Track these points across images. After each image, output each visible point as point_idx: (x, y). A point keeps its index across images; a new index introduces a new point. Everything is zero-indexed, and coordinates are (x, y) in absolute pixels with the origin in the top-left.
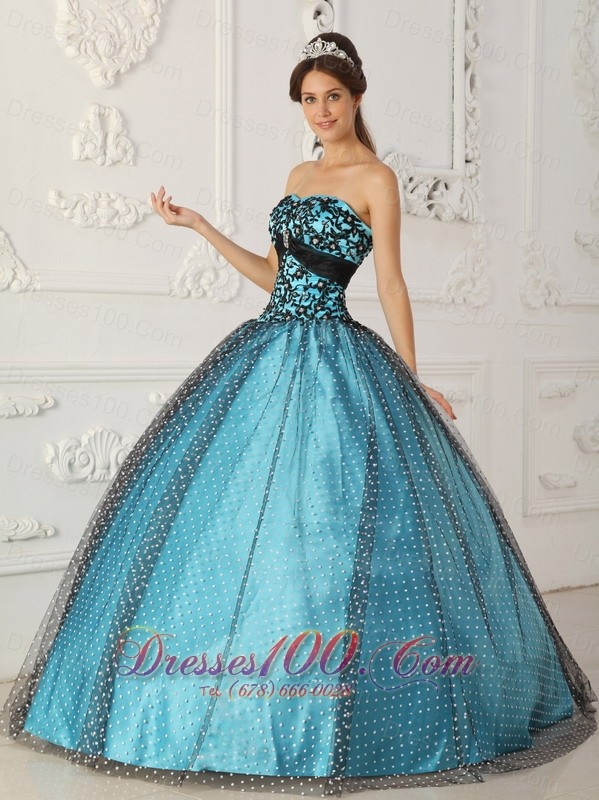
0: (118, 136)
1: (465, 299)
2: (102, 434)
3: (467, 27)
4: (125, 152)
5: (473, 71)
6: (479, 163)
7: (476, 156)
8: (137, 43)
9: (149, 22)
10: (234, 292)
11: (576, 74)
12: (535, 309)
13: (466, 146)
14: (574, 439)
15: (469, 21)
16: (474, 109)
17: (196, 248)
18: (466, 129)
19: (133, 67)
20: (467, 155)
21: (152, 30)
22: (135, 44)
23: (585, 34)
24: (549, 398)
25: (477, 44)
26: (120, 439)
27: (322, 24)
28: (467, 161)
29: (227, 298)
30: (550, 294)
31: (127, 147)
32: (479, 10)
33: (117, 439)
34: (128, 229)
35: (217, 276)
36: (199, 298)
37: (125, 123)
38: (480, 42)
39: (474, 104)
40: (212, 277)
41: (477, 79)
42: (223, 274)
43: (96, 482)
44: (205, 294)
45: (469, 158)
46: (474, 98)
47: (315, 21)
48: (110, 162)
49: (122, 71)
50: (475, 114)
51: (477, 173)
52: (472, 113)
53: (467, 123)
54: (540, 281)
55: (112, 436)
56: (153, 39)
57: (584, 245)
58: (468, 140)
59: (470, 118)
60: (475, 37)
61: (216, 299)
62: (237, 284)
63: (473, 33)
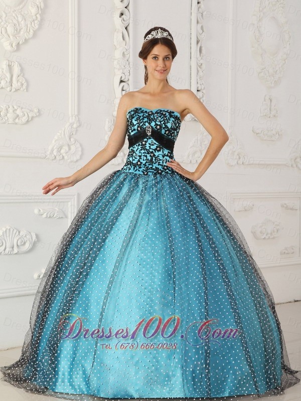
0: (18, 76)
1: (197, 161)
2: (9, 229)
3: (198, 22)
4: (22, 85)
5: (201, 44)
6: (204, 91)
7: (203, 88)
8: (28, 28)
9: (34, 17)
10: (78, 157)
11: (253, 47)
12: (232, 166)
13: (197, 83)
14: (252, 232)
15: (199, 20)
16: (201, 64)
17: (59, 134)
18: (197, 74)
19: (26, 41)
20: (198, 88)
21: (36, 22)
22: (27, 29)
23: (258, 27)
24: (239, 211)
25: (203, 31)
26: (19, 232)
27: (123, 20)
28: (198, 91)
29: (75, 159)
30: (240, 158)
31: (23, 82)
32: (204, 14)
33: (18, 233)
34: (24, 124)
35: (70, 149)
36: (60, 160)
37: (22, 70)
38: (205, 30)
39: (201, 61)
40: (67, 149)
41: (203, 49)
42: (73, 148)
43: (6, 255)
44: (63, 157)
45: (199, 89)
46: (202, 59)
47: (120, 18)
48: (14, 90)
49: (21, 43)
50: (202, 66)
51: (203, 97)
52: (200, 66)
53: (198, 71)
54: (235, 152)
55: (15, 231)
56: (37, 27)
57: (257, 134)
58: (198, 80)
59: (199, 69)
60: (202, 28)
61: (69, 160)
62: (80, 153)
63: (201, 25)
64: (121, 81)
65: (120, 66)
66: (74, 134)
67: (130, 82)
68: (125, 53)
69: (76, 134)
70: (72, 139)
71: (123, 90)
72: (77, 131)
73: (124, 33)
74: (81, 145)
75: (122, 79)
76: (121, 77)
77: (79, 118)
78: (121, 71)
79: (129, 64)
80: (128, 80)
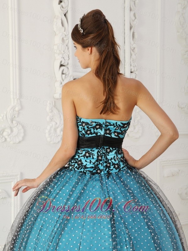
3: (131, 10)
5: (134, 30)
6: (137, 73)
7: (136, 70)
10: (21, 138)
11: (178, 32)
13: (131, 65)
14: (179, 194)
15: (132, 7)
16: (134, 48)
18: (131, 57)
20: (131, 69)
23: (182, 14)
24: (168, 177)
25: (135, 18)
27: (62, 7)
28: (131, 72)
29: (18, 141)
32: (136, 2)
35: (12, 131)
36: (3, 142)
38: (137, 16)
39: (134, 46)
40: (9, 131)
41: (136, 34)
42: (15, 130)
44: (6, 139)
45: (132, 71)
46: (134, 43)
47: (59, 5)
50: (135, 50)
52: (133, 50)
53: (131, 55)
57: (182, 108)
58: (132, 62)
59: (132, 52)
60: (134, 15)
61: (12, 142)
62: (22, 135)
63: (133, 13)
64: (61, 65)
65: (60, 51)
66: (16, 116)
67: (69, 66)
68: (65, 39)
69: (18, 116)
70: (14, 122)
71: (63, 74)
72: (19, 114)
73: (63, 19)
74: (23, 127)
75: (62, 63)
76: (61, 62)
77: (21, 102)
78: (61, 56)
79: (68, 48)
80: (68, 64)
